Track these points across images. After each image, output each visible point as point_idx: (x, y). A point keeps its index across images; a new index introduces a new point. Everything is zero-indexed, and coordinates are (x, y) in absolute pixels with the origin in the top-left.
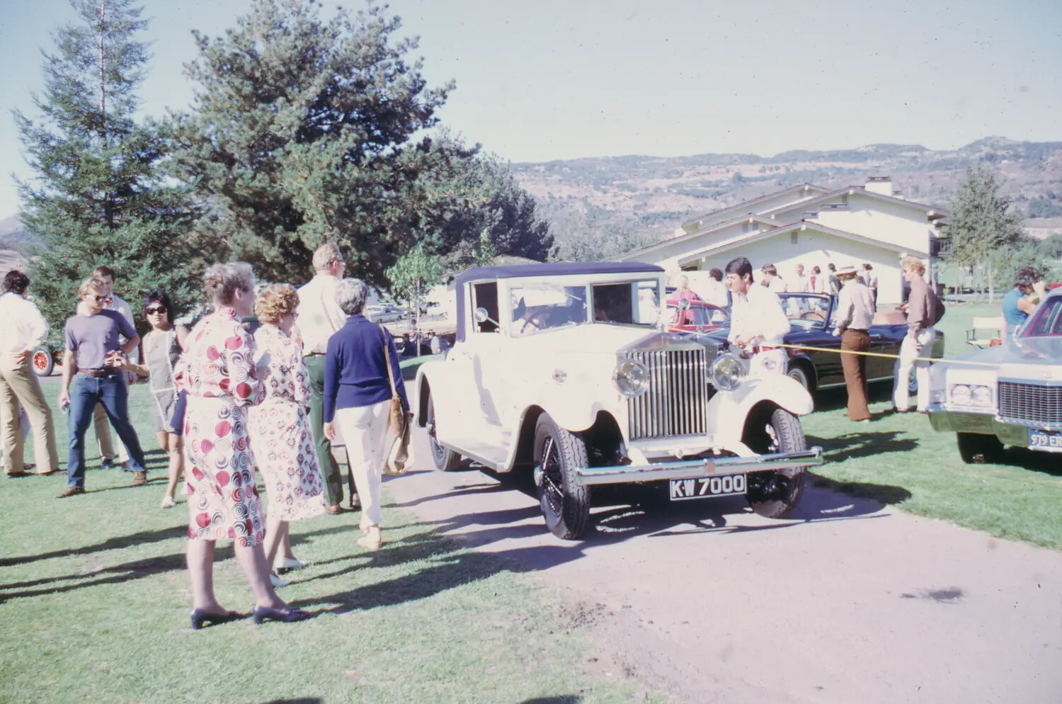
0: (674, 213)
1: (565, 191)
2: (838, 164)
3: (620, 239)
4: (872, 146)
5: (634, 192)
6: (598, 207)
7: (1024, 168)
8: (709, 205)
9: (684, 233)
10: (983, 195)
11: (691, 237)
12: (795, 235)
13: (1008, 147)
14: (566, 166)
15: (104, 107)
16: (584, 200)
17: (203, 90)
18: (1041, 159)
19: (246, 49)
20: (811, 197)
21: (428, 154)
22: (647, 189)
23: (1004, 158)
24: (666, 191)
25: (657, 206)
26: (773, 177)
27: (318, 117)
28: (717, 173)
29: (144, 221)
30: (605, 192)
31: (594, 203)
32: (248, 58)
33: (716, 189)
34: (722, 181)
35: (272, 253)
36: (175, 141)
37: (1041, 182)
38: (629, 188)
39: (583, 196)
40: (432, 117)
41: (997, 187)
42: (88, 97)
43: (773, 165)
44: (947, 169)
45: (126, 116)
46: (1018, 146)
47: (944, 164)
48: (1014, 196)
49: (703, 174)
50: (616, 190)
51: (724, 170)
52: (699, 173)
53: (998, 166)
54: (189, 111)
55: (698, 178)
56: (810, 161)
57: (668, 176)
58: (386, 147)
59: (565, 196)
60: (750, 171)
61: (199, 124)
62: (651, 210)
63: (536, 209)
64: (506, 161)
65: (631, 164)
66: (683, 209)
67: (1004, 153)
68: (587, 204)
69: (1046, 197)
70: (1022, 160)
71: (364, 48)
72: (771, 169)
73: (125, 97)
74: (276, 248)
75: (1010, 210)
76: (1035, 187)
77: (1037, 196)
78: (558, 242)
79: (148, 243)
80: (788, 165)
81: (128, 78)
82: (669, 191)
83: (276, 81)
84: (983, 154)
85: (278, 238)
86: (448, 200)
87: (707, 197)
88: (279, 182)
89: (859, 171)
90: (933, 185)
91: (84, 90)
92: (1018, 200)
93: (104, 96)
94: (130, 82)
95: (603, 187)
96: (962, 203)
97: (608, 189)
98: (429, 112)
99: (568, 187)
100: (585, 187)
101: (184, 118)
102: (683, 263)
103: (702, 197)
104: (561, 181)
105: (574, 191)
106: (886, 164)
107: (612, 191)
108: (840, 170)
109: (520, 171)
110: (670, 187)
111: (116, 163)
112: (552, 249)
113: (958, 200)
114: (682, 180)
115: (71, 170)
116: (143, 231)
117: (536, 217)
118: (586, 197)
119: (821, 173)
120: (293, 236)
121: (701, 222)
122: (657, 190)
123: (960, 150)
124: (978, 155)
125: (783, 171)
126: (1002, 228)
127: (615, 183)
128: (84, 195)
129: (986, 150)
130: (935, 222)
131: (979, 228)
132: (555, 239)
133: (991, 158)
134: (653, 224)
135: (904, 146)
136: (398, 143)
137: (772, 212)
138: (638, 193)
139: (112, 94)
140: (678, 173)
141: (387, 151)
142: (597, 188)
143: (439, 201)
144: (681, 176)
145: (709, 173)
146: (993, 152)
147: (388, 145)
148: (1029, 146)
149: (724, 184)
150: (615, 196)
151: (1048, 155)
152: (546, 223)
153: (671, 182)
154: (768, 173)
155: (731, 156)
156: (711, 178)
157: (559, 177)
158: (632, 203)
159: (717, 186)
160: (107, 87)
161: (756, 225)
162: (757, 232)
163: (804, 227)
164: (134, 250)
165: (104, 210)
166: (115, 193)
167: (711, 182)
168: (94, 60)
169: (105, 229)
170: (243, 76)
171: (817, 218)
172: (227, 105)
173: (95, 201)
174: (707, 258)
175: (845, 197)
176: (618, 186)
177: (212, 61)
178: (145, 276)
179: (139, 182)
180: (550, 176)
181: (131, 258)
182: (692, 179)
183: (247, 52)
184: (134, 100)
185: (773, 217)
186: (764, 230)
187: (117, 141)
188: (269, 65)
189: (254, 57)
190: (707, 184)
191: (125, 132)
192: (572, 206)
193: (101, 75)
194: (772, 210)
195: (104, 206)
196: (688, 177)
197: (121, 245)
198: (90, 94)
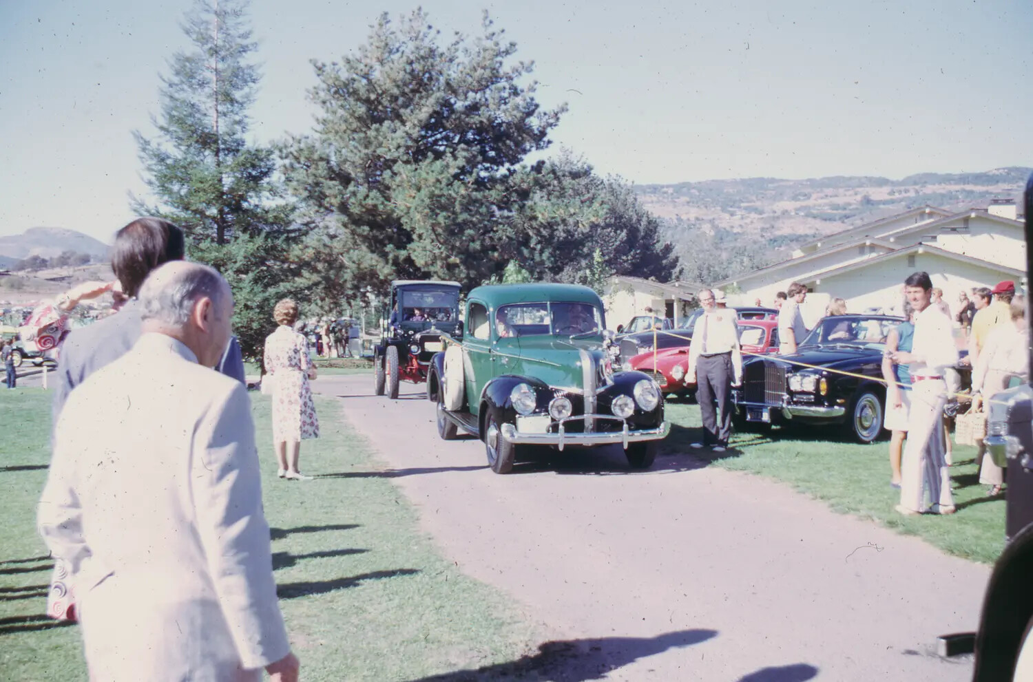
0: (801, 236)
1: (692, 213)
2: (969, 187)
4: (1004, 169)
5: (761, 214)
6: (725, 229)
8: (835, 227)
9: (802, 254)
11: (805, 259)
12: (912, 258)
14: (694, 188)
15: (217, 127)
16: (712, 221)
19: (362, 73)
20: (931, 220)
21: (540, 175)
22: (775, 212)
24: (793, 214)
25: (785, 229)
26: (901, 200)
27: (434, 138)
28: (845, 195)
29: (252, 237)
30: (732, 214)
31: (720, 225)
32: (364, 81)
33: (844, 212)
34: (850, 204)
35: (385, 270)
36: (293, 161)
38: (756, 210)
39: (711, 217)
40: (545, 139)
42: (202, 118)
43: (902, 188)
45: (238, 136)
49: (831, 196)
50: (743, 212)
51: (851, 192)
52: (827, 196)
54: (308, 132)
55: (826, 201)
56: (940, 183)
57: (795, 199)
58: (501, 167)
59: (692, 216)
60: (878, 194)
61: (318, 145)
62: (778, 233)
63: (661, 230)
65: (760, 186)
66: (811, 232)
68: (715, 227)
71: (480, 71)
72: (900, 192)
73: (237, 118)
74: (389, 266)
78: (683, 263)
79: (255, 257)
80: (917, 187)
81: (239, 99)
82: (797, 214)
85: (391, 256)
87: (835, 220)
88: (393, 201)
91: (199, 111)
93: (218, 117)
94: (242, 104)
95: (730, 209)
97: (735, 212)
98: (543, 134)
99: (695, 209)
100: (713, 209)
101: (303, 140)
103: (830, 220)
104: (688, 203)
105: (701, 213)
107: (739, 213)
108: (972, 192)
109: (649, 192)
110: (798, 209)
111: (228, 181)
112: (677, 270)
114: (810, 202)
115: (185, 186)
116: (251, 247)
117: (661, 239)
118: (714, 219)
119: (951, 197)
120: (402, 254)
121: (819, 245)
122: (785, 212)
125: (912, 194)
127: (744, 204)
128: (195, 212)
132: (680, 259)
134: (780, 246)
136: (512, 164)
137: (891, 235)
138: (764, 216)
139: (225, 115)
140: (806, 195)
142: (723, 210)
144: (809, 198)
145: (836, 196)
147: (503, 165)
149: (851, 207)
150: (742, 218)
152: (671, 245)
153: (798, 204)
154: (897, 196)
155: (859, 179)
156: (840, 201)
157: (687, 199)
158: (760, 225)
159: (845, 209)
160: (220, 108)
161: (873, 248)
162: (874, 255)
163: (921, 250)
164: (238, 265)
165: (216, 226)
166: (226, 210)
167: (839, 205)
168: (208, 83)
169: (215, 245)
170: (359, 99)
171: (936, 241)
172: (344, 127)
173: (208, 217)
174: (822, 280)
175: (966, 220)
176: (746, 208)
177: (328, 85)
178: (248, 289)
179: (249, 200)
180: (678, 198)
181: (238, 271)
182: (820, 201)
183: (363, 77)
184: (246, 120)
185: (892, 240)
186: (881, 253)
187: (230, 159)
188: (383, 88)
189: (370, 81)
190: (835, 207)
191: (238, 151)
192: (699, 228)
193: (215, 96)
194: (891, 233)
195: (216, 222)
196: (816, 200)
197: (230, 259)
198: (205, 115)
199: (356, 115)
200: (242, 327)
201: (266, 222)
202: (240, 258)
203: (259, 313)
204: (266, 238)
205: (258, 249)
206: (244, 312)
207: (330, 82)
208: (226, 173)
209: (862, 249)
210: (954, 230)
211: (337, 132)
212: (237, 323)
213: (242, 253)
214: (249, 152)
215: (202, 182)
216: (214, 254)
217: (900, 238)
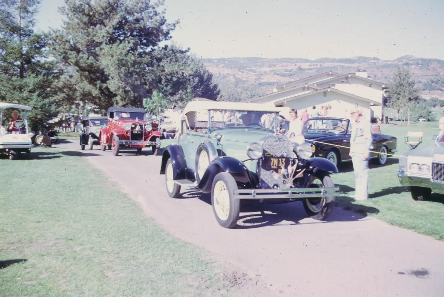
0: (272, 83)
1: (225, 71)
2: (342, 64)
3: (249, 92)
4: (357, 57)
5: (255, 73)
6: (239, 79)
7: (421, 69)
8: (286, 80)
9: (277, 91)
10: (404, 80)
11: (279, 93)
12: (325, 93)
13: (414, 60)
14: (226, 61)
15: (20, 24)
16: (234, 75)
17: (67, 20)
18: (428, 65)
19: (86, 2)
20: (332, 77)
21: (166, 51)
22: (261, 72)
23: (412, 64)
24: (269, 73)
25: (265, 79)
26: (314, 69)
27: (118, 34)
28: (291, 66)
29: (37, 75)
30: (242, 73)
31: (237, 77)
32: (87, 6)
33: (290, 73)
34: (293, 70)
35: (95, 92)
36: (54, 42)
37: (428, 75)
38: (253, 71)
39: (233, 73)
40: (169, 36)
41: (410, 76)
42: (13, 19)
43: (315, 64)
44: (389, 68)
45: (30, 28)
46: (419, 60)
47: (386, 66)
48: (416, 81)
49: (285, 66)
51: (294, 65)
52: (283, 66)
53: (410, 68)
54: (61, 29)
55: (282, 68)
56: (331, 62)
57: (270, 66)
58: (148, 48)
59: (225, 73)
60: (305, 66)
61: (65, 34)
62: (262, 81)
63: (213, 78)
64: (200, 57)
65: (254, 61)
66: (276, 81)
67: (413, 62)
68: (235, 77)
69: (429, 81)
70: (420, 66)
71: (140, 4)
72: (314, 65)
73: (30, 20)
74: (98, 90)
75: (415, 87)
76: (425, 77)
77: (426, 81)
78: (222, 93)
79: (39, 85)
80: (321, 63)
81: (31, 11)
82: (270, 73)
83: (99, 16)
84: (404, 63)
85: (98, 86)
86: (175, 72)
87: (286, 76)
88: (100, 61)
89: (351, 67)
90: (382, 75)
91: (11, 16)
92: (418, 82)
93: (21, 19)
94: (32, 13)
95: (242, 70)
96: (395, 83)
97: (244, 71)
98: (168, 33)
99: (227, 70)
100: (234, 70)
101: (58, 32)
102: (277, 104)
103: (284, 76)
104: (224, 67)
105: (229, 71)
106: (363, 65)
107: (246, 72)
108: (343, 66)
109: (207, 62)
110: (271, 71)
111: (25, 49)
112: (219, 96)
113: (394, 81)
114: (276, 68)
115: (5, 51)
116: (36, 80)
117: (212, 82)
118: (235, 74)
119: (335, 68)
120: (104, 85)
121: (284, 86)
122: (265, 72)
123: (394, 60)
124: (401, 63)
125: (319, 66)
126: (412, 94)
127: (248, 68)
128: (10, 63)
129: (405, 61)
130: (385, 90)
131: (402, 94)
132: (221, 92)
133: (407, 64)
134: (263, 87)
135: (370, 58)
136: (154, 46)
137: (315, 83)
138: (256, 73)
139: (24, 18)
140: (274, 65)
141: (148, 49)
142: (239, 70)
143: (171, 72)
145: (287, 66)
146: (408, 61)
147: (149, 47)
148: (423, 60)
149: (293, 71)
150: (247, 74)
151: (431, 64)
152: (217, 85)
153: (271, 69)
154: (312, 67)
155: (297, 59)
156: (289, 68)
157: (223, 65)
158: (254, 77)
159: (290, 71)
160: (22, 15)
161: (308, 88)
162: (309, 91)
163: (329, 90)
164: (31, 88)
165: (19, 70)
166: (24, 63)
167: (288, 70)
168: (16, 2)
169: (19, 78)
170: (84, 14)
171: (335, 86)
172: (77, 27)
173: (15, 65)
174: (287, 102)
175: (347, 78)
176: (248, 70)
177: (71, 7)
178: (35, 100)
179: (35, 58)
180: (219, 65)
181: (30, 92)
182: (280, 68)
183: (86, 4)
184: (34, 21)
185: (316, 85)
186: (312, 91)
187: (26, 39)
188: (96, 10)
189: (90, 6)
190: (286, 71)
191: (30, 35)
192: (228, 78)
193: (19, 9)
194: (315, 82)
195: (19, 68)
196: (278, 67)
197: (26, 86)
198: (14, 18)
199: (84, 22)
200: (32, 117)
201: (44, 68)
202: (31, 85)
203: (41, 111)
204: (44, 76)
205: (40, 81)
206: (34, 111)
207: (72, 6)
208: (25, 45)
209: (304, 89)
210: (342, 82)
211: (73, 29)
212: (30, 115)
213: (32, 82)
214: (36, 35)
215: (13, 49)
216: (19, 83)
217: (319, 85)
